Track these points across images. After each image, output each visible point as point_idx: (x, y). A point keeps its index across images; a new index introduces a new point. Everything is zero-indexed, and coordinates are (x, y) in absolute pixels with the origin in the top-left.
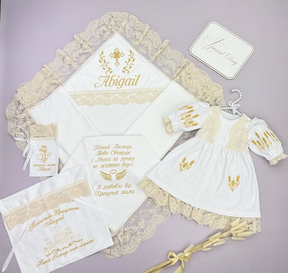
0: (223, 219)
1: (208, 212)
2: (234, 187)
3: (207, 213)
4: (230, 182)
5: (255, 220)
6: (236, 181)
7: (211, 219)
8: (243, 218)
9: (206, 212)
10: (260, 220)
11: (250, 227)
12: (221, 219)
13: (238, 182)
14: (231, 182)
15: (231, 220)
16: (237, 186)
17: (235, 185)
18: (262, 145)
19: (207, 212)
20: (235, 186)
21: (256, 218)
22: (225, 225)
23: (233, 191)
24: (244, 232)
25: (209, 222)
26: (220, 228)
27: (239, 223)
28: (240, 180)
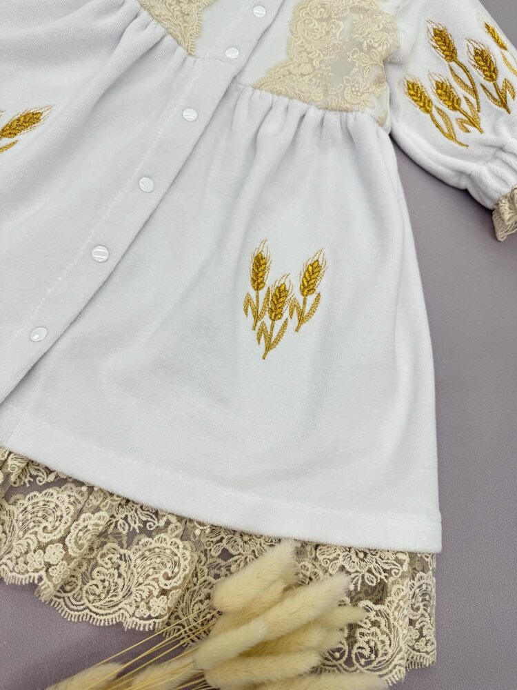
0: (168, 540)
1: (61, 481)
2: (279, 324)
3: (48, 485)
4: (257, 289)
5: (405, 568)
6: (295, 293)
7: (62, 540)
8: (317, 547)
9: (43, 479)
10: (436, 574)
11: (367, 627)
12: (154, 543)
13: (311, 299)
14: (263, 293)
15: (226, 555)
16: (301, 319)
17: (286, 314)
18: (464, 106)
19: (51, 478)
20: (286, 322)
21: (412, 555)
22: (175, 594)
23: (268, 348)
24: (317, 671)
25: (36, 560)
26: (129, 623)
27: (281, 586)
28: (322, 286)
